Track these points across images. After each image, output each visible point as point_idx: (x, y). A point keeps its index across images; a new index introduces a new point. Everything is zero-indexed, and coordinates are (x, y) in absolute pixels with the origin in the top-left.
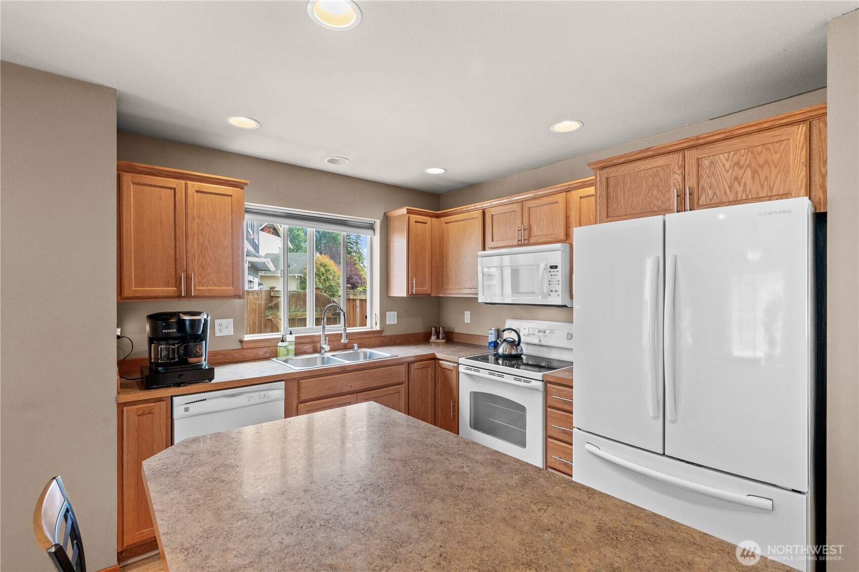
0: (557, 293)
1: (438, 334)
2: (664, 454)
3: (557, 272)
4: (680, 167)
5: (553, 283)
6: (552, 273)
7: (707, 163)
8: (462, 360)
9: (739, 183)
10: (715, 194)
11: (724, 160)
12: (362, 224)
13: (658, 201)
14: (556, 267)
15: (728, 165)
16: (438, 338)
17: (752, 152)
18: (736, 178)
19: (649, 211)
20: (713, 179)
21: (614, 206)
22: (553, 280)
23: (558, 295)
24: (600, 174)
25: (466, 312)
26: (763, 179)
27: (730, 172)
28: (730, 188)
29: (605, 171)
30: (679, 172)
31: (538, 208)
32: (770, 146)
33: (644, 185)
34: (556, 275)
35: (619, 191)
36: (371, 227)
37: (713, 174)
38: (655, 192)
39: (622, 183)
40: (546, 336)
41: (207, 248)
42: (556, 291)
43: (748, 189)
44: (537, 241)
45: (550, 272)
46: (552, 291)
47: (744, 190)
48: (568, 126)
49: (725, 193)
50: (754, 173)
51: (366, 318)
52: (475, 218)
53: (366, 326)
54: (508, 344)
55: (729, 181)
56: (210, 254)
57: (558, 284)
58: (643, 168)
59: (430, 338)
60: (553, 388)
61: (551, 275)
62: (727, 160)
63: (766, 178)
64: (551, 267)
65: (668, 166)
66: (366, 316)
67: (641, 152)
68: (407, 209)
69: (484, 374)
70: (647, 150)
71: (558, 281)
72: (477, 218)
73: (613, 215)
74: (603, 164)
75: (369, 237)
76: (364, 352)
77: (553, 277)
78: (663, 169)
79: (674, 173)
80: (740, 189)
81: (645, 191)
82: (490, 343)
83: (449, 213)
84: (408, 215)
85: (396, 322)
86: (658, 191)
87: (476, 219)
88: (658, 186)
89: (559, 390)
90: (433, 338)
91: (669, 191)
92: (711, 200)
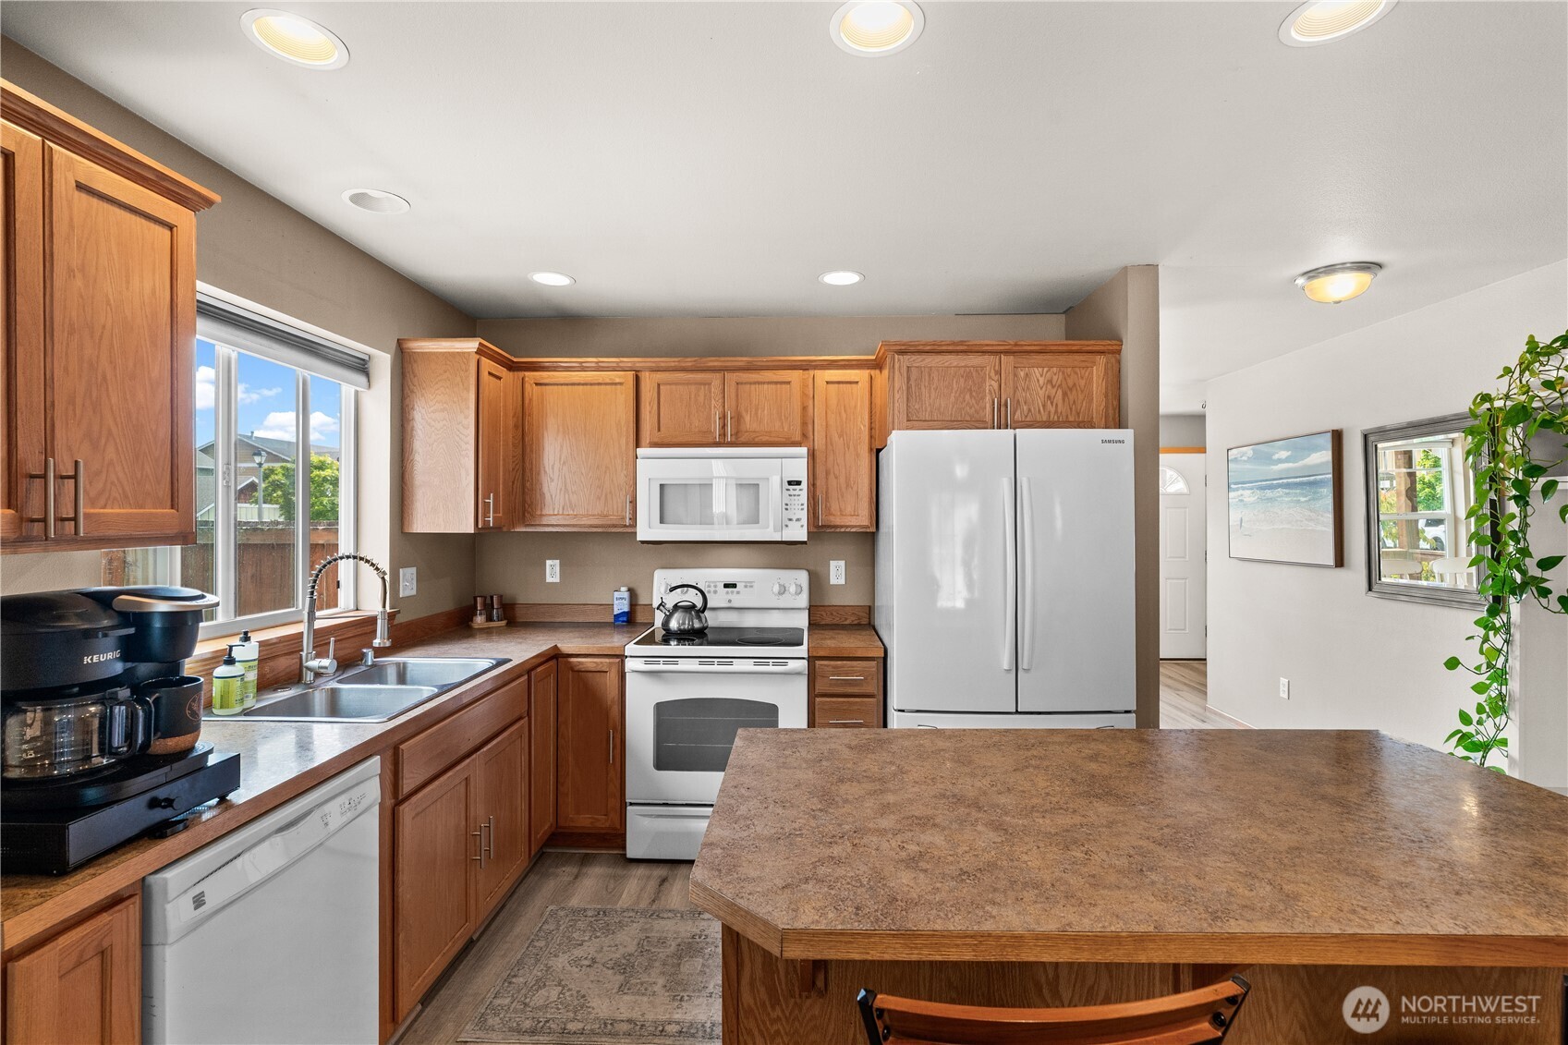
0: (799, 524)
1: (488, 608)
2: (1017, 712)
3: (800, 490)
4: (996, 373)
5: (793, 507)
6: (792, 492)
7: (1022, 374)
8: (631, 649)
9: (1052, 403)
10: (1029, 410)
11: (1038, 375)
12: (346, 356)
13: (971, 408)
14: (798, 483)
15: (1042, 380)
16: (490, 619)
17: (1063, 373)
18: (1049, 397)
19: (959, 419)
20: (1028, 394)
21: (917, 407)
22: (793, 502)
23: (802, 526)
24: (899, 360)
25: (549, 562)
26: (1071, 402)
27: (1044, 389)
28: (1044, 406)
29: (906, 357)
30: (996, 378)
31: (753, 386)
32: (1077, 370)
33: (955, 386)
34: (799, 495)
35: (923, 387)
36: (362, 367)
37: (1028, 388)
38: (968, 397)
39: (927, 378)
40: (738, 593)
41: (104, 378)
42: (798, 520)
43: (1059, 411)
44: (753, 439)
45: (788, 490)
46: (790, 520)
47: (1056, 412)
48: (843, 278)
49: (1039, 411)
50: (1065, 394)
51: (338, 587)
52: (616, 384)
53: (336, 606)
54: (687, 612)
55: (1043, 399)
56: (114, 400)
57: (802, 509)
58: (955, 364)
59: (472, 621)
60: (825, 665)
61: (790, 495)
62: (1041, 376)
63: (1074, 401)
64: (790, 483)
65: (983, 368)
66: (338, 582)
67: (954, 344)
68: (480, 343)
69: (693, 665)
70: (961, 343)
71: (802, 505)
72: (621, 384)
73: (914, 418)
74: (903, 348)
75: (352, 389)
76: (398, 664)
77: (793, 497)
78: (977, 371)
79: (990, 378)
80: (1053, 410)
81: (956, 393)
82: (617, 617)
83: (542, 365)
84: (478, 357)
85: (414, 592)
86: (971, 396)
87: (619, 387)
88: (970, 390)
89: (835, 667)
90: (479, 620)
91: (983, 398)
92: (1026, 417)
